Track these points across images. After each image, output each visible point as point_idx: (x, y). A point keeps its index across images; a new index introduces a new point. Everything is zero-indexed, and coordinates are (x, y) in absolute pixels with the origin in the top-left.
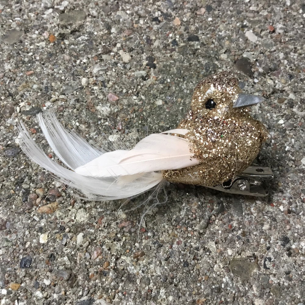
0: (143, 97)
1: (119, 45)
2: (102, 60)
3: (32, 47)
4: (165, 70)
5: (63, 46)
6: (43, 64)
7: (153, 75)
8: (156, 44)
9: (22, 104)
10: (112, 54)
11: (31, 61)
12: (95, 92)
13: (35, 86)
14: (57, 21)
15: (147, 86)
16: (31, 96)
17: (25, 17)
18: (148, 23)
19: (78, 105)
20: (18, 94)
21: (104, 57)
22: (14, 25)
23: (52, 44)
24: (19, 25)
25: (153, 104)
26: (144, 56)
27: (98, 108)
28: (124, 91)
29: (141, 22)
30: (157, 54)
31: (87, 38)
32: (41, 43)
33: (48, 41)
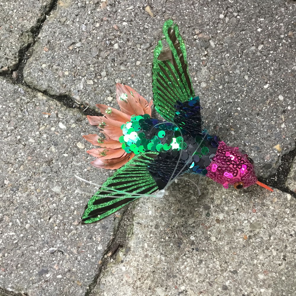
0: (277, 274)
1: (273, 247)
2: (264, 253)
3: (237, 240)
4: (289, 263)
5: (250, 243)
6: (240, 250)
7: (284, 264)
8: (289, 249)
9: (230, 267)
10: (269, 250)
11: (235, 248)
12: (259, 267)
13: (236, 260)
14: (249, 228)
15: (280, 269)
16: (234, 264)
17: (235, 223)
18: (287, 237)
19: (251, 272)
20: (229, 262)
21: (266, 251)
22: (230, 227)
23: (245, 241)
24: (232, 227)
25: (281, 278)
26: (282, 254)
27: (259, 275)
28: (271, 270)
29: (285, 236)
30: (288, 254)
31: (260, 240)
32: (240, 239)
33: (244, 239)
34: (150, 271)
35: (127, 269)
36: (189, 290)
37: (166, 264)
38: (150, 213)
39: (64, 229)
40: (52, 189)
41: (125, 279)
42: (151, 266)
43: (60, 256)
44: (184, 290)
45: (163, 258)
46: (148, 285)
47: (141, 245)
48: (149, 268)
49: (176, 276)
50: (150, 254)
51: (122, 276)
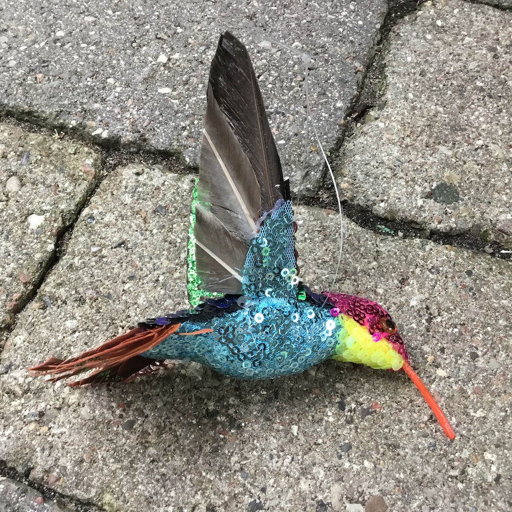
34: (424, 125)
35: (387, 125)
36: (490, 144)
37: (446, 116)
38: (409, 59)
39: (281, 87)
40: (259, 45)
41: (386, 136)
42: (423, 119)
43: (280, 118)
44: (482, 146)
45: (441, 109)
46: (424, 142)
47: (403, 96)
48: (421, 122)
49: (466, 130)
50: (419, 106)
51: (380, 133)
